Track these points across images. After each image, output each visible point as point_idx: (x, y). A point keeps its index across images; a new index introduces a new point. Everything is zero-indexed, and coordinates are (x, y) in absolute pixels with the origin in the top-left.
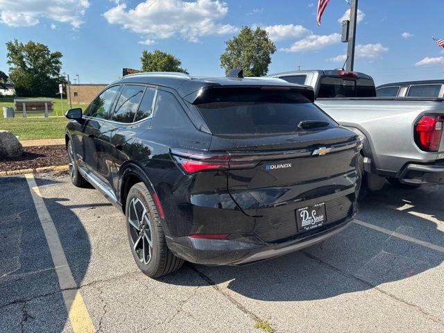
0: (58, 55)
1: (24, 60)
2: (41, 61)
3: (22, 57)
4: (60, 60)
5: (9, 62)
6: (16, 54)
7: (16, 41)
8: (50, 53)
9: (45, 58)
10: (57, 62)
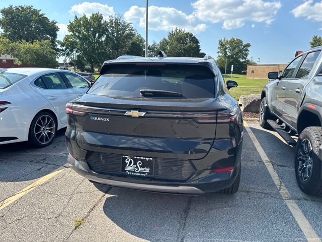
0: (248, 45)
1: (227, 50)
2: (236, 50)
3: (226, 48)
4: (249, 48)
5: (218, 52)
6: (223, 47)
7: (225, 39)
8: (243, 45)
9: (239, 48)
10: (247, 50)
